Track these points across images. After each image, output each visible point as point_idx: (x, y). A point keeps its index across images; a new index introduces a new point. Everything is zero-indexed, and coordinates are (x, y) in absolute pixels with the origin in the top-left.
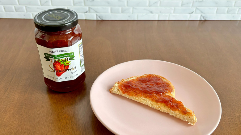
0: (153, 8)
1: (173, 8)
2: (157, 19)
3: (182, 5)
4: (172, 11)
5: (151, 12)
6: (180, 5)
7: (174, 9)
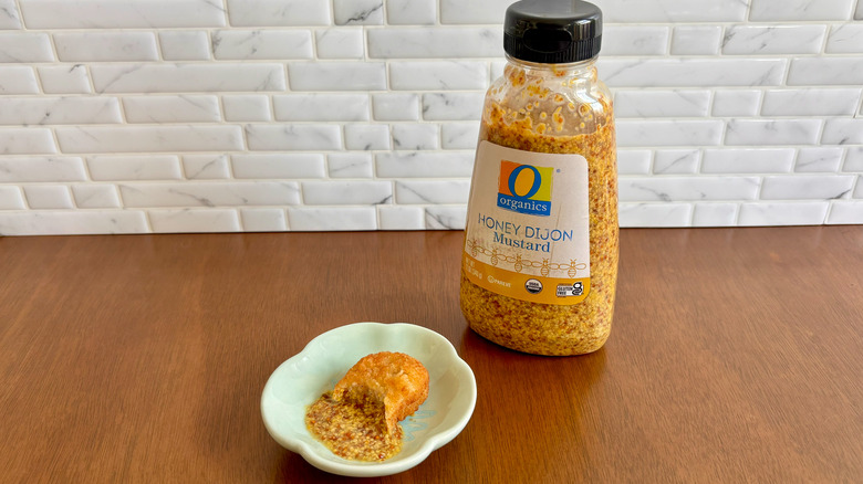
0: (670, 182)
1: (758, 179)
2: (687, 224)
3: (798, 167)
4: (755, 192)
5: (664, 197)
6: (790, 167)
7: (764, 181)
